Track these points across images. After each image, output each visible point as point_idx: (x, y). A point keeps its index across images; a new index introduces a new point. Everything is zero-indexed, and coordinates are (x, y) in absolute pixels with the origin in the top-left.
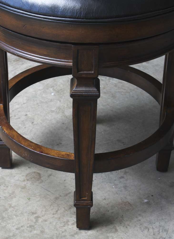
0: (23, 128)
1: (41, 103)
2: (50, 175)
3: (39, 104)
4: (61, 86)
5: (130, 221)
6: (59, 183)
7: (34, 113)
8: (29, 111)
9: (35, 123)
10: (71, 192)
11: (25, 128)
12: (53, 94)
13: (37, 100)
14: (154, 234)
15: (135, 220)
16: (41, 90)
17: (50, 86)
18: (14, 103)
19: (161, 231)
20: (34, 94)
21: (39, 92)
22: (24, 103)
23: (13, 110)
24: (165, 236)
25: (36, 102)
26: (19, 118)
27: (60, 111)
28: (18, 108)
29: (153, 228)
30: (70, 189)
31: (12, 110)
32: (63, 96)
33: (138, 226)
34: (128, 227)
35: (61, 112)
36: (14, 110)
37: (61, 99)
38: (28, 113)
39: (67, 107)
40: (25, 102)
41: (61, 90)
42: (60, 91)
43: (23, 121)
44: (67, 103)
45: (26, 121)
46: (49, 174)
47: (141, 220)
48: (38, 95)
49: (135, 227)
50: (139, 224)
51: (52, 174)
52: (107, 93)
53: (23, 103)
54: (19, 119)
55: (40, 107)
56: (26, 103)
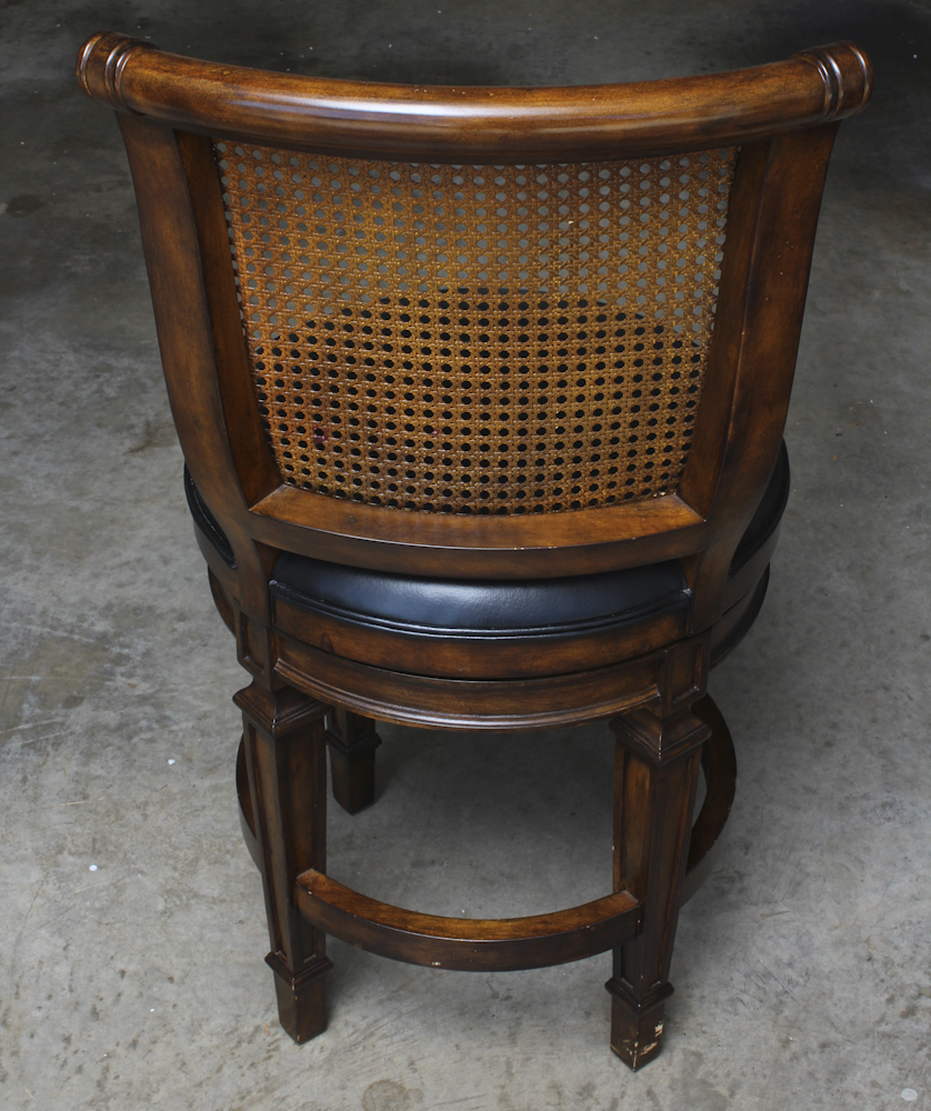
0: (170, 1009)
1: (105, 915)
2: (412, 1063)
3: (105, 921)
4: (78, 829)
5: (690, 1013)
6: (455, 1062)
7: (131, 954)
8: (112, 958)
9: (177, 975)
10: (509, 1058)
11: (175, 1006)
12: (93, 868)
13: (82, 913)
14: (761, 1001)
15: (695, 1003)
16: (47, 882)
17: (53, 852)
18: (41, 969)
19: (760, 984)
20: (47, 906)
21: (51, 889)
22: (65, 949)
23: (66, 987)
24: (781, 988)
25: (86, 921)
26: (120, 995)
27: (184, 898)
28: (71, 974)
29: (744, 992)
30: (497, 1056)
31: (64, 989)
32: (129, 855)
33: (718, 1011)
34: (704, 1029)
35: (188, 899)
36: (70, 987)
37: (133, 866)
38: (120, 966)
39: (182, 875)
40: (61, 942)
41: (94, 840)
42: (97, 846)
43: (141, 995)
44: (166, 864)
45: (149, 988)
46: (406, 1064)
47: (705, 994)
48: (63, 898)
49: (715, 1019)
50: (713, 1005)
51: (410, 1058)
52: (216, 767)
53: (59, 950)
54: (122, 998)
55: (118, 925)
56: (68, 945)
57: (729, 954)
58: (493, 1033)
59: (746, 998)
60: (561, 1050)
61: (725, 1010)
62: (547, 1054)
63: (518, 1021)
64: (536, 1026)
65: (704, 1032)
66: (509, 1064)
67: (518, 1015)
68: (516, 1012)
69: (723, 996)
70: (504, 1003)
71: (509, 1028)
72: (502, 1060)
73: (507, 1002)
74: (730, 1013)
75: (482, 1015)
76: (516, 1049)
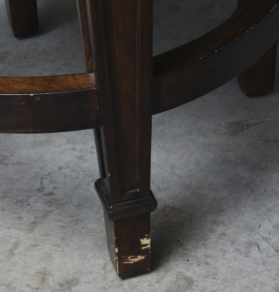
57: (269, 205)
58: (19, 218)
59: (264, 245)
60: (68, 246)
61: (237, 250)
62: (54, 245)
63: (46, 214)
64: (60, 221)
65: (207, 263)
66: (16, 245)
67: (49, 209)
68: (50, 206)
69: (243, 238)
70: (44, 197)
71: (36, 217)
72: (13, 240)
73: (47, 197)
74: (241, 253)
75: (21, 201)
76: (30, 235)
